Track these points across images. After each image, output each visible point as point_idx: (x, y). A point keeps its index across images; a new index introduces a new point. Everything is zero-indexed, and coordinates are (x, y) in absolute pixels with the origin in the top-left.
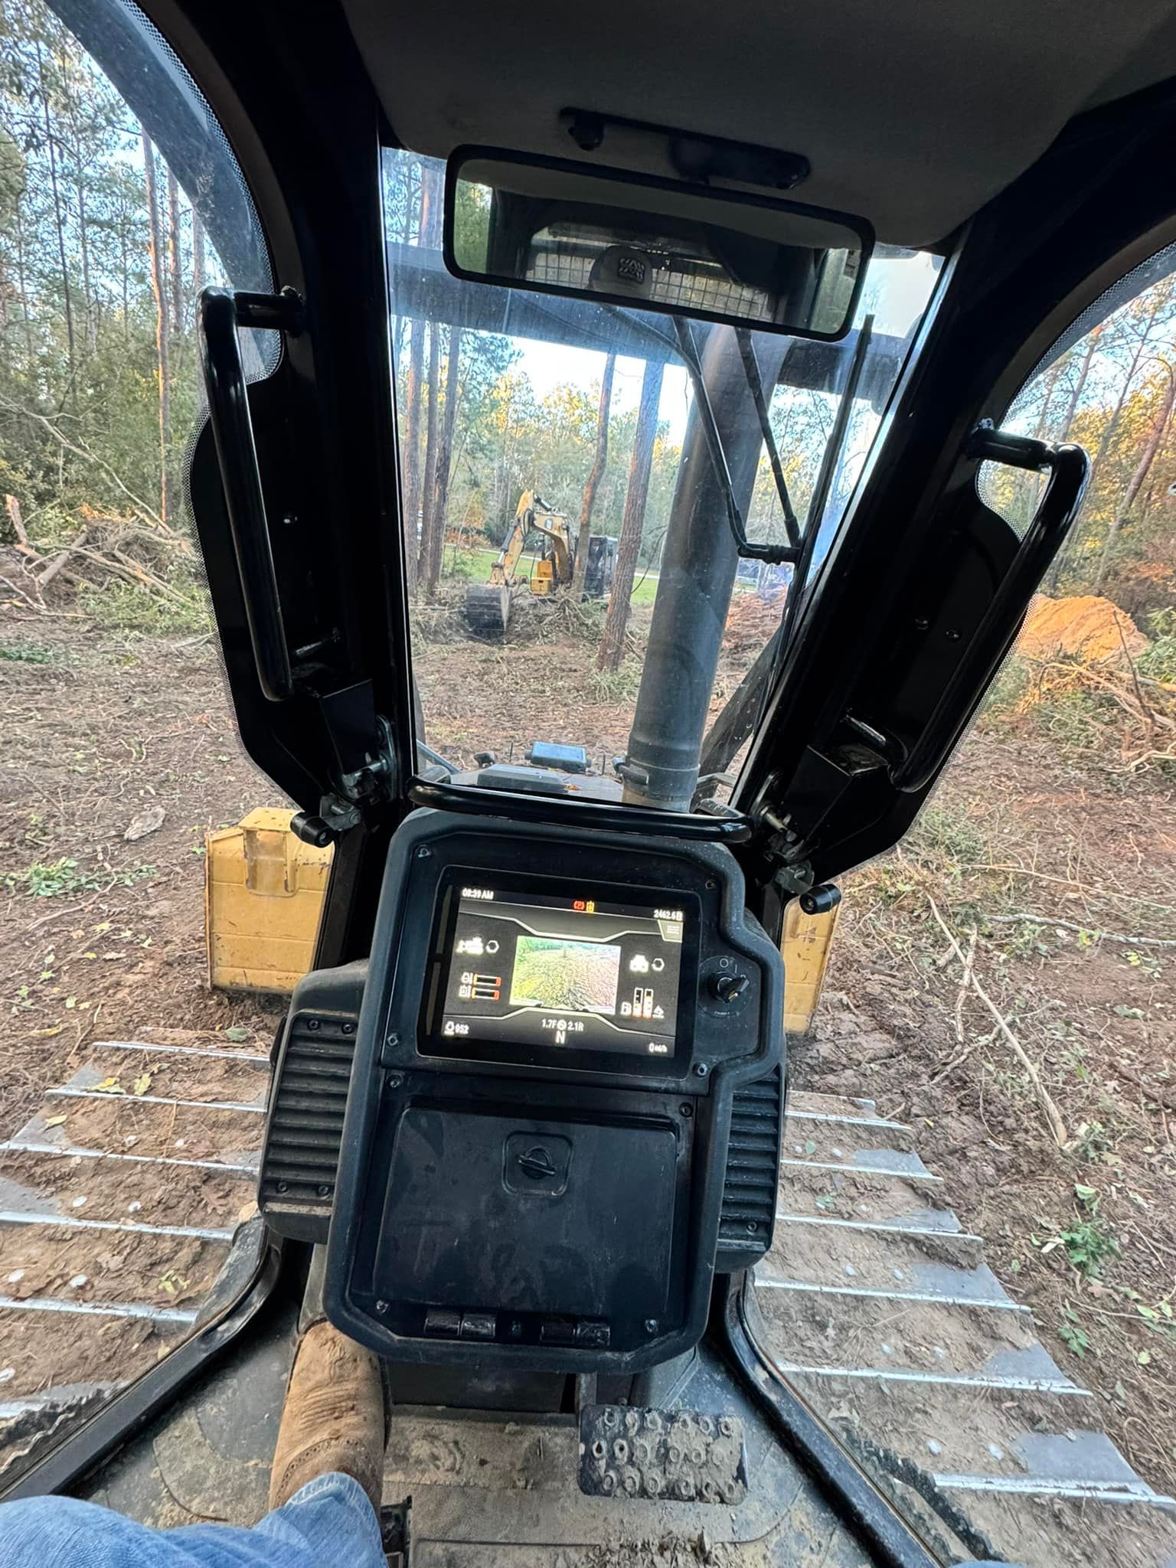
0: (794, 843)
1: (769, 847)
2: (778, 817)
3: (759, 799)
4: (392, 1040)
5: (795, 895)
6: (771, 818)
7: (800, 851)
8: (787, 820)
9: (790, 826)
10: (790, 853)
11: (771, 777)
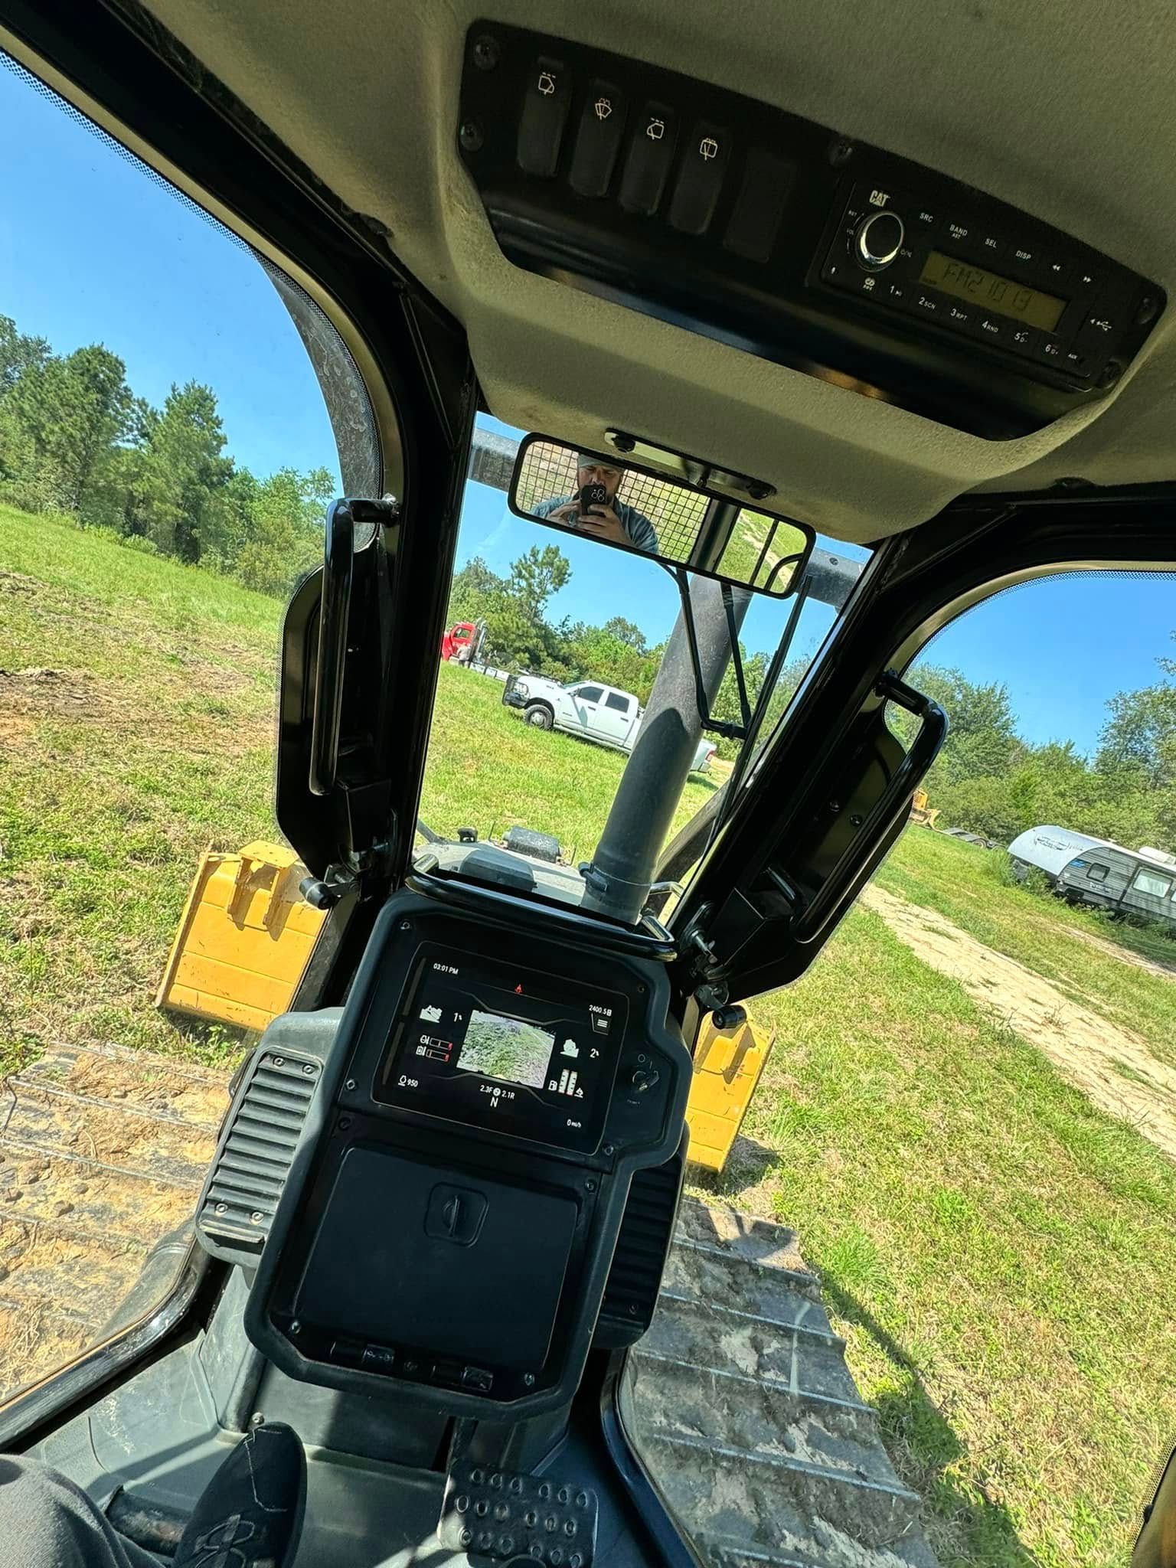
0: (715, 965)
1: (694, 965)
2: (704, 941)
3: (693, 920)
4: (351, 1084)
5: (710, 1010)
6: (699, 940)
7: (717, 974)
8: (712, 945)
9: (712, 950)
10: (710, 973)
11: (704, 907)
